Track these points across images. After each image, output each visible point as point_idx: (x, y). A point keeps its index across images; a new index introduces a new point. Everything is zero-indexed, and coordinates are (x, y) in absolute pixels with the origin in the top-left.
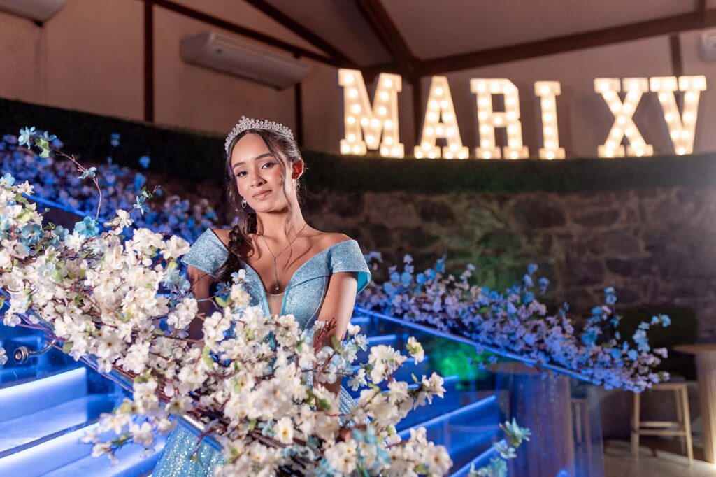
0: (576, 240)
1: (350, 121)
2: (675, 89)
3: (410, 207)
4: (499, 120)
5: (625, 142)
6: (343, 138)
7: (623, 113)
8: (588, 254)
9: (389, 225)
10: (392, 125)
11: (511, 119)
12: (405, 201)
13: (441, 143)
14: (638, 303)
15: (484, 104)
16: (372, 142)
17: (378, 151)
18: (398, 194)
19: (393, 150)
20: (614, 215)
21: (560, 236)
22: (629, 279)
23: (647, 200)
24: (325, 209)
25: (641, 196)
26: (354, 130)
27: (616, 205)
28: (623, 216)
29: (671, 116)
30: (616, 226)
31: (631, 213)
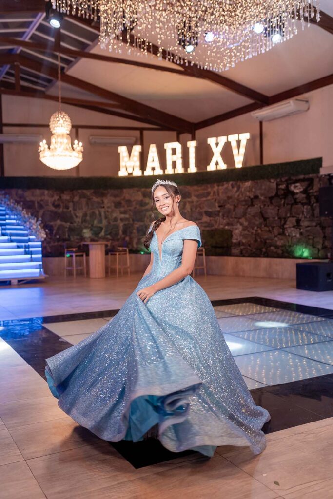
0: (194, 203)
1: (122, 164)
2: (237, 139)
3: (140, 193)
4: (175, 158)
5: (217, 164)
6: (120, 170)
7: (217, 151)
8: (199, 209)
9: (132, 199)
10: (138, 163)
11: (178, 158)
12: (138, 191)
13: (153, 169)
14: (213, 228)
15: (169, 152)
16: (130, 171)
17: (132, 174)
18: (136, 189)
19: (137, 173)
20: (208, 194)
21: (189, 202)
22: (211, 218)
23: (220, 187)
24: (109, 195)
25: (218, 186)
26: (123, 167)
27: (209, 190)
28: (212, 194)
29: (235, 151)
30: (209, 198)
31: (214, 193)
